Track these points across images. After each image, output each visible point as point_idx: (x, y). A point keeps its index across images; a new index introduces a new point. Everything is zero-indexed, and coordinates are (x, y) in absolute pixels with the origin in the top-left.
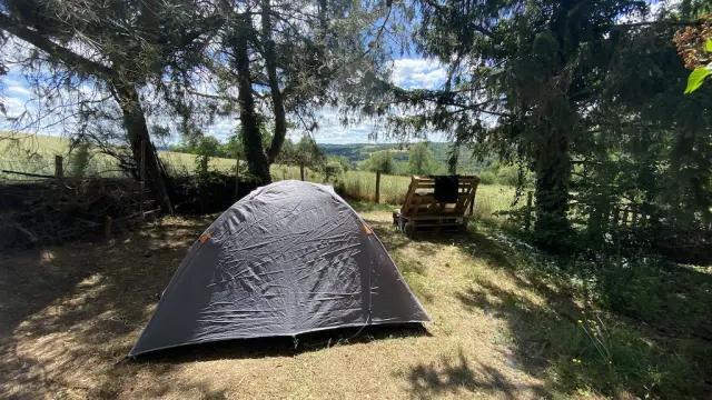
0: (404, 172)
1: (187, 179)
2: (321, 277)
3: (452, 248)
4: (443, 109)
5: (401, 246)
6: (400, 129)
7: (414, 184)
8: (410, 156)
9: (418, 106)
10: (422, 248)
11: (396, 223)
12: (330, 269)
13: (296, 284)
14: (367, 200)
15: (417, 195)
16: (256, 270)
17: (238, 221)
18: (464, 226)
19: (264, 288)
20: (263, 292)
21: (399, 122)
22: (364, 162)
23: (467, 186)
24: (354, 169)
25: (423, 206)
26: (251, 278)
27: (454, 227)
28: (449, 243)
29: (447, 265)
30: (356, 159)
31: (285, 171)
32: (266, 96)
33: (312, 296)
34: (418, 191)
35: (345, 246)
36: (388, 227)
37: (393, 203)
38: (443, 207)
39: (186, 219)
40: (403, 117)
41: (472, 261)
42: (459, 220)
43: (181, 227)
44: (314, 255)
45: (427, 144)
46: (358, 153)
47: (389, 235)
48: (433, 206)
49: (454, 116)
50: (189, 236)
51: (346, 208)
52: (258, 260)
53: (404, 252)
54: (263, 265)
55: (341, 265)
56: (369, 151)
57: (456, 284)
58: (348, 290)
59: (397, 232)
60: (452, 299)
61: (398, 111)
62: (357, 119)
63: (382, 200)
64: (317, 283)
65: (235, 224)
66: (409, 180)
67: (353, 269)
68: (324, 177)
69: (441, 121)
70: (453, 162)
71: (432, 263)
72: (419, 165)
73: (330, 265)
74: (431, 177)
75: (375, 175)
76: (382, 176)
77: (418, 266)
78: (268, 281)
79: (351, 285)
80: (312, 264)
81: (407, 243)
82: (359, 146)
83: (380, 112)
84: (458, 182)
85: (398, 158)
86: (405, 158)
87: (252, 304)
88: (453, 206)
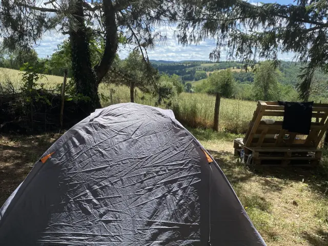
0: (247, 94)
1: (13, 97)
2: (159, 204)
3: (302, 185)
4: (297, 27)
5: (243, 180)
6: (245, 46)
7: (260, 111)
8: (255, 77)
9: (267, 23)
10: (267, 183)
11: (238, 154)
12: (169, 197)
13: (134, 211)
14: (204, 127)
15: (263, 123)
16: (95, 194)
17: (78, 143)
18: (316, 161)
19: (102, 211)
20: (101, 216)
21: (244, 39)
22: (200, 83)
23: (322, 116)
24: (188, 91)
25: (268, 136)
26: (89, 201)
27: (306, 162)
28: (298, 179)
29: (295, 203)
30: (191, 79)
31: (113, 91)
32: (97, 8)
33: (150, 224)
34: (265, 118)
35: (184, 174)
36: (228, 158)
37: (235, 131)
38: (292, 138)
39: (11, 140)
40: (249, 34)
41: (323, 200)
42: (312, 154)
43: (7, 148)
44: (152, 181)
45: (276, 63)
46: (194, 72)
47: (229, 167)
48: (281, 137)
49: (308, 35)
50: (17, 158)
51: (187, 134)
52: (97, 184)
53: (246, 186)
54: (102, 189)
55: (180, 193)
56: (205, 69)
57: (304, 224)
58: (186, 220)
59: (238, 164)
60: (298, 239)
61: (244, 28)
62: (197, 36)
63: (222, 127)
64: (156, 210)
65: (75, 146)
66: (253, 106)
67: (193, 198)
68: (156, 99)
69: (293, 39)
70: (305, 87)
71: (277, 200)
72: (266, 88)
73: (169, 192)
74: (280, 103)
75: (214, 98)
76: (222, 99)
77: (261, 202)
78: (106, 205)
79: (190, 215)
80: (150, 190)
81: (250, 176)
82: (194, 64)
83: (224, 28)
84: (311, 110)
85: (240, 79)
86: (250, 79)
87: (89, 227)
88: (305, 137)
